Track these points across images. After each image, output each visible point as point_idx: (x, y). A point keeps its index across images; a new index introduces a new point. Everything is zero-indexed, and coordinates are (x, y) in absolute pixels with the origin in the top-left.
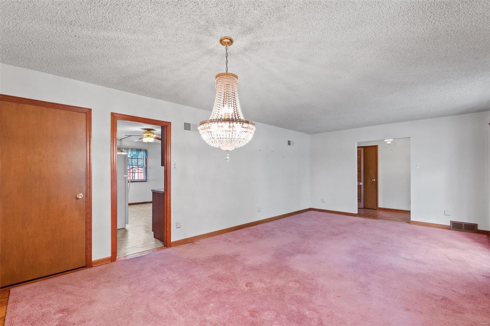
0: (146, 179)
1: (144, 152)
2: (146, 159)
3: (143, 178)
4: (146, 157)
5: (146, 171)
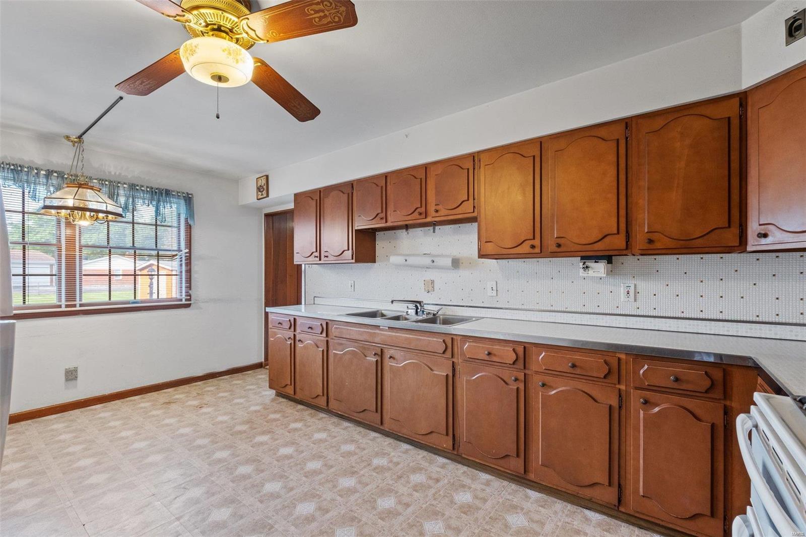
0: (190, 300)
1: (182, 202)
2: (189, 228)
3: (175, 294)
4: (186, 220)
5: (189, 271)
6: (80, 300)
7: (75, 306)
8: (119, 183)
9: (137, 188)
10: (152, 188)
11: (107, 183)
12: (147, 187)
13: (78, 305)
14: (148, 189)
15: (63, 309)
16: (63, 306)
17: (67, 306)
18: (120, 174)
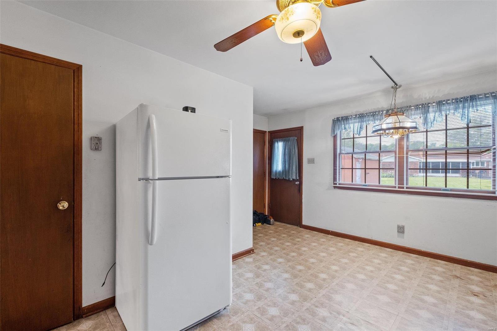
6: (407, 184)
7: (403, 188)
8: (429, 103)
9: (444, 102)
10: (458, 99)
11: (420, 106)
12: (453, 99)
13: (405, 188)
14: (454, 101)
15: (397, 189)
16: (397, 187)
17: (399, 187)
18: (433, 96)
